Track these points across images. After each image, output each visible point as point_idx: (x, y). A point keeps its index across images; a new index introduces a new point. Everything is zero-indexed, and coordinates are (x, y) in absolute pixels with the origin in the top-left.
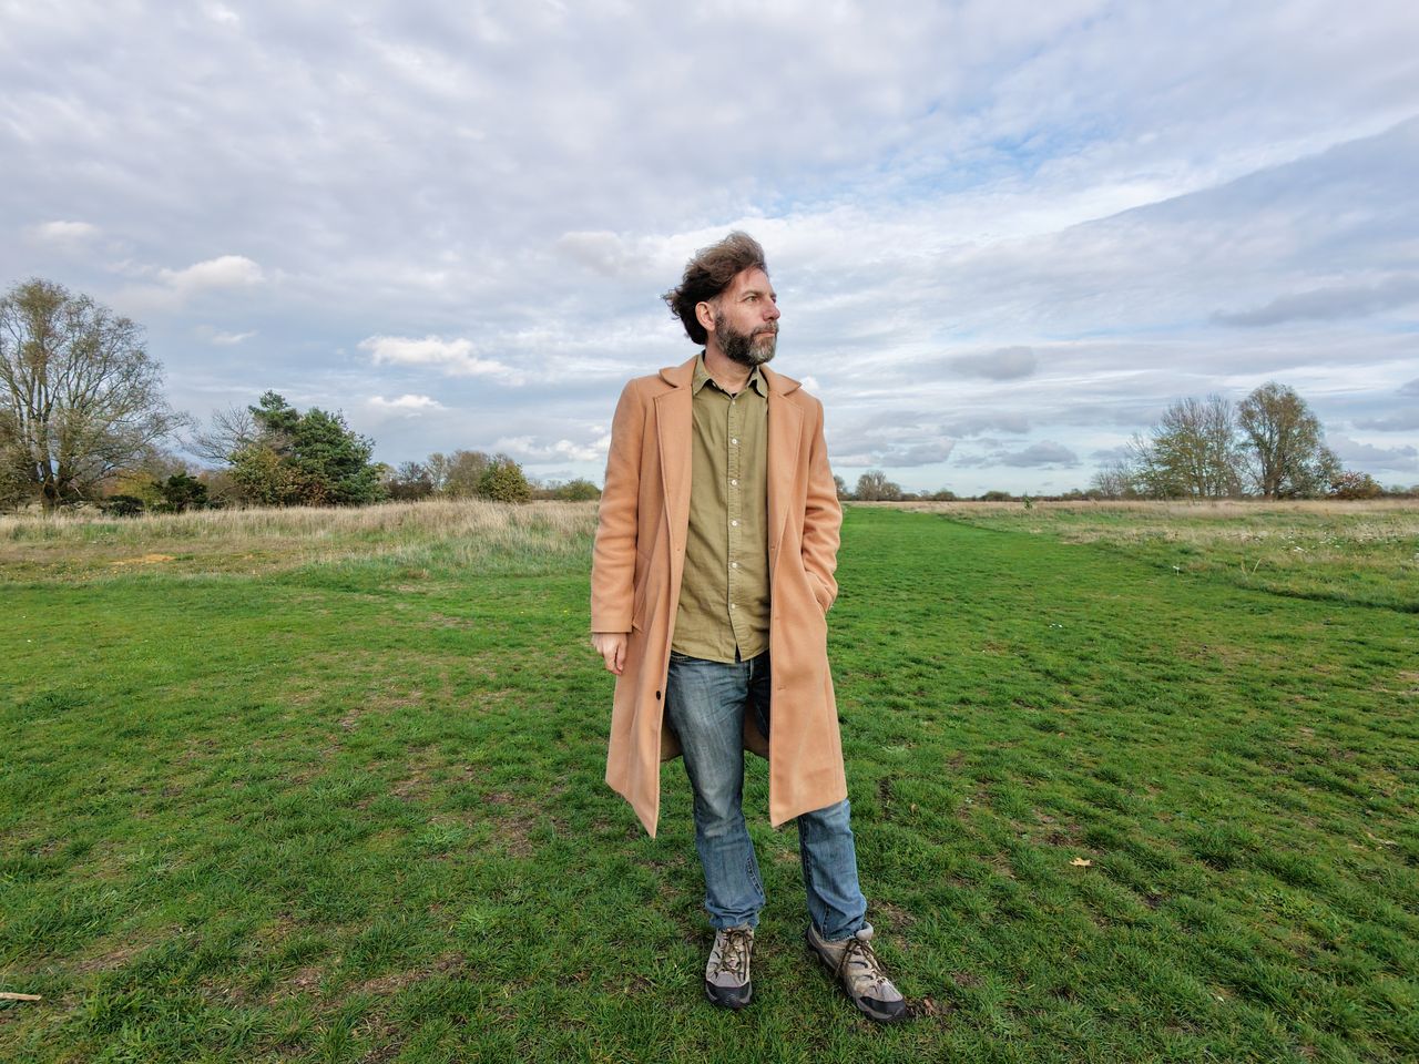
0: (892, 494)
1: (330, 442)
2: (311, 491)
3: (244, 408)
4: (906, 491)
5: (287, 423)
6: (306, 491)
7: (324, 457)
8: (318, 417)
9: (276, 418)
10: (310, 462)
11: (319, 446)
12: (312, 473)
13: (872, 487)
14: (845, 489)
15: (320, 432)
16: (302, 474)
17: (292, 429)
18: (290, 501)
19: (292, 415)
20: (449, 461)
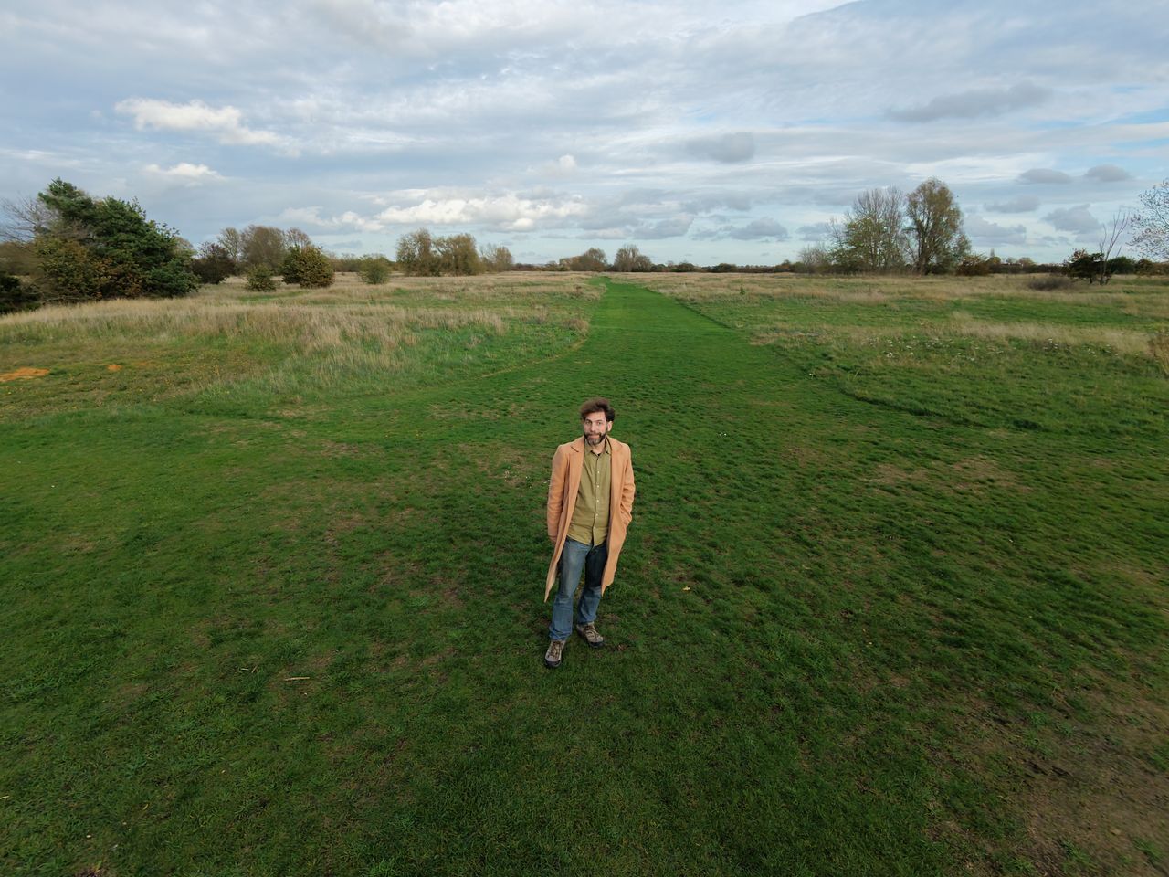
0: (643, 266)
1: (134, 232)
2: (126, 280)
3: (36, 196)
4: (655, 262)
5: (85, 213)
6: (121, 280)
7: (131, 248)
8: (114, 206)
9: (73, 208)
10: (118, 252)
11: (123, 236)
12: (121, 263)
13: (627, 258)
14: (605, 261)
15: (122, 222)
16: (113, 265)
17: (89, 219)
18: (108, 292)
19: (87, 204)
20: (243, 236)
